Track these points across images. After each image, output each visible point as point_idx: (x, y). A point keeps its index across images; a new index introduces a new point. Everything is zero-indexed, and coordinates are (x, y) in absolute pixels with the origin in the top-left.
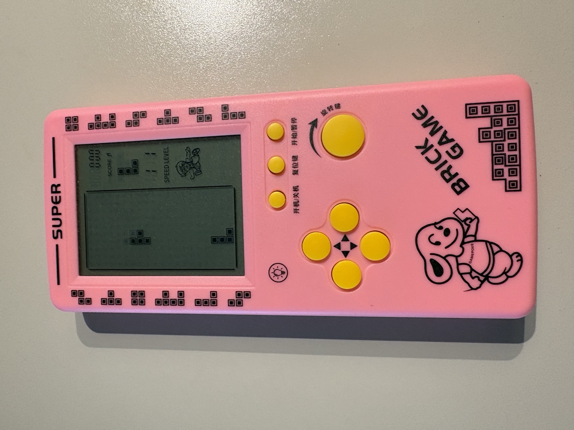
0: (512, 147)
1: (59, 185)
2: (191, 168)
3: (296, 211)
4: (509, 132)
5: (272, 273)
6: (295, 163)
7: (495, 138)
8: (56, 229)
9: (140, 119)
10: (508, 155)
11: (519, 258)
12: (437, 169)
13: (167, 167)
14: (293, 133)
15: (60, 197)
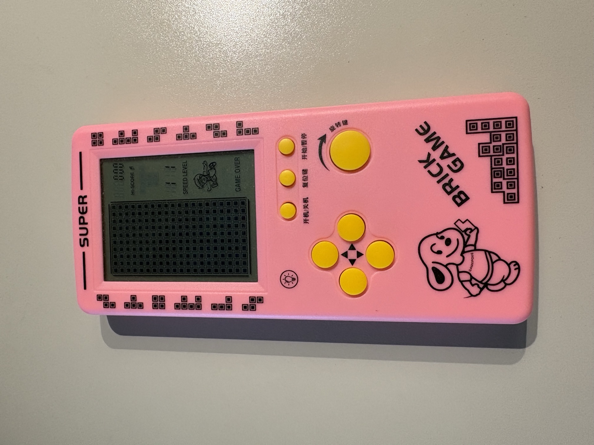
0: (510, 161)
1: (86, 197)
2: (208, 180)
3: (306, 221)
4: (507, 147)
5: (283, 279)
6: (304, 176)
7: (494, 152)
8: (83, 238)
9: (160, 135)
10: (507, 169)
11: (517, 266)
12: (439, 182)
13: (186, 179)
14: (303, 148)
15: (87, 208)
